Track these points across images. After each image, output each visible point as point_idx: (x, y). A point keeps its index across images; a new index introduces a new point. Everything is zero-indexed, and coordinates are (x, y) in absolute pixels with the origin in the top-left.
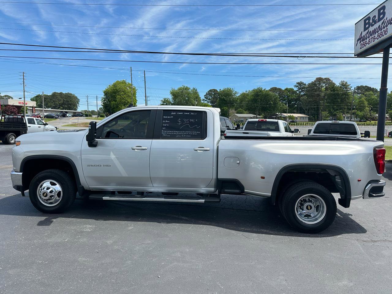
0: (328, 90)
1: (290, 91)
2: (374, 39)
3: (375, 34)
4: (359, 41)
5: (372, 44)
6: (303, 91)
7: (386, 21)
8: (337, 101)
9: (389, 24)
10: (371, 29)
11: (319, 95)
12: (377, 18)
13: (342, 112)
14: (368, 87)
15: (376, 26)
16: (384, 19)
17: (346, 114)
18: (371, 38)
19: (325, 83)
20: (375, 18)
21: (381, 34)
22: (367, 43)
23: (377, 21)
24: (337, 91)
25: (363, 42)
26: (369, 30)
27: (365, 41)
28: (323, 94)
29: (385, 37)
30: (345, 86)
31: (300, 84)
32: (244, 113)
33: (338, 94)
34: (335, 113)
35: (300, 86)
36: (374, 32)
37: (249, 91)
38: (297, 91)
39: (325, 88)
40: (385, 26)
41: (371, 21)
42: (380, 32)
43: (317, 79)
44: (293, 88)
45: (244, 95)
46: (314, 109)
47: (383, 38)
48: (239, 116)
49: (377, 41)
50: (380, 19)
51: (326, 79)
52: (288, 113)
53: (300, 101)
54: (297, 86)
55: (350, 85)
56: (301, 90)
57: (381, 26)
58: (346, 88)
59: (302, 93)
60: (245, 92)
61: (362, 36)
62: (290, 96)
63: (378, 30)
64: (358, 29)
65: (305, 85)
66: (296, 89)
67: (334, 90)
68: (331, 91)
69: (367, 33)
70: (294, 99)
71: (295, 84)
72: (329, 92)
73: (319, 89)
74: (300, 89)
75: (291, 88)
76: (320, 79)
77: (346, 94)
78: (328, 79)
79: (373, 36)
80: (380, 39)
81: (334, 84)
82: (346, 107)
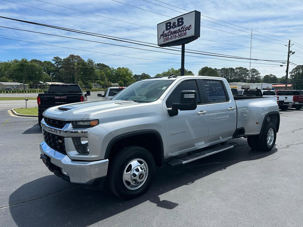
0: (79, 65)
1: (49, 63)
2: (175, 37)
3: (176, 34)
4: (162, 36)
5: (174, 40)
6: (60, 64)
7: (184, 28)
8: (87, 74)
9: (187, 29)
10: (172, 30)
11: (73, 68)
12: (176, 24)
13: (91, 81)
14: (104, 65)
15: (177, 29)
16: (183, 26)
17: (94, 83)
18: (173, 36)
19: (77, 60)
20: (175, 24)
21: (181, 35)
22: (170, 39)
23: (177, 26)
24: (87, 66)
25: (166, 37)
26: (170, 30)
27: (167, 37)
28: (76, 68)
29: (185, 37)
30: (91, 62)
31: (57, 58)
32: (9, 82)
33: (87, 68)
34: (87, 82)
35: (57, 60)
36: (175, 32)
37: (11, 61)
38: (55, 64)
39: (77, 63)
40: (184, 30)
41: (172, 25)
42: (180, 33)
43: (70, 55)
44: (51, 61)
45: (6, 65)
46: (70, 79)
47: (182, 37)
48: (5, 84)
49: (177, 38)
50: (179, 25)
51: (77, 56)
52: (52, 82)
53: (58, 72)
54: (55, 60)
55: (94, 62)
56: (58, 64)
57: (180, 29)
58: (92, 64)
59: (59, 66)
60: (7, 62)
61: (165, 33)
62: (49, 68)
63: (178, 32)
64: (161, 28)
65: (61, 59)
66: (53, 62)
67: (84, 66)
68: (82, 65)
69: (169, 32)
70: (53, 70)
71: (53, 58)
72: (80, 66)
73: (73, 64)
74: (57, 62)
75: (49, 62)
76: (73, 56)
77: (92, 69)
78: (78, 57)
79: (174, 35)
80: (180, 38)
81: (84, 61)
82: (93, 78)
